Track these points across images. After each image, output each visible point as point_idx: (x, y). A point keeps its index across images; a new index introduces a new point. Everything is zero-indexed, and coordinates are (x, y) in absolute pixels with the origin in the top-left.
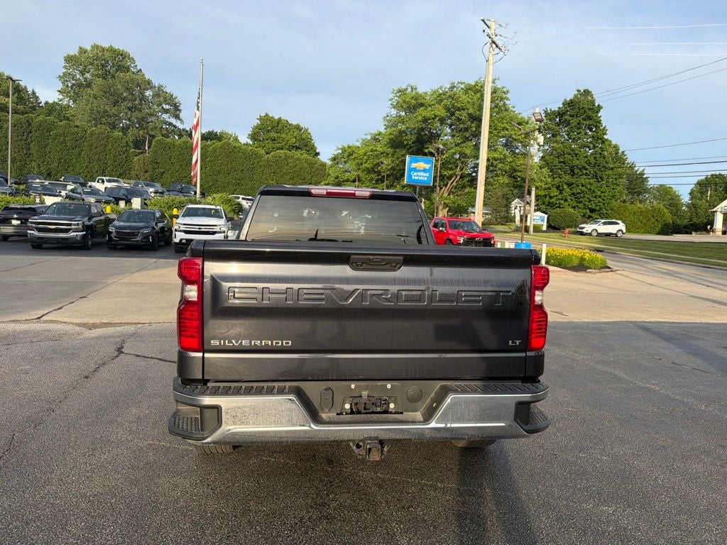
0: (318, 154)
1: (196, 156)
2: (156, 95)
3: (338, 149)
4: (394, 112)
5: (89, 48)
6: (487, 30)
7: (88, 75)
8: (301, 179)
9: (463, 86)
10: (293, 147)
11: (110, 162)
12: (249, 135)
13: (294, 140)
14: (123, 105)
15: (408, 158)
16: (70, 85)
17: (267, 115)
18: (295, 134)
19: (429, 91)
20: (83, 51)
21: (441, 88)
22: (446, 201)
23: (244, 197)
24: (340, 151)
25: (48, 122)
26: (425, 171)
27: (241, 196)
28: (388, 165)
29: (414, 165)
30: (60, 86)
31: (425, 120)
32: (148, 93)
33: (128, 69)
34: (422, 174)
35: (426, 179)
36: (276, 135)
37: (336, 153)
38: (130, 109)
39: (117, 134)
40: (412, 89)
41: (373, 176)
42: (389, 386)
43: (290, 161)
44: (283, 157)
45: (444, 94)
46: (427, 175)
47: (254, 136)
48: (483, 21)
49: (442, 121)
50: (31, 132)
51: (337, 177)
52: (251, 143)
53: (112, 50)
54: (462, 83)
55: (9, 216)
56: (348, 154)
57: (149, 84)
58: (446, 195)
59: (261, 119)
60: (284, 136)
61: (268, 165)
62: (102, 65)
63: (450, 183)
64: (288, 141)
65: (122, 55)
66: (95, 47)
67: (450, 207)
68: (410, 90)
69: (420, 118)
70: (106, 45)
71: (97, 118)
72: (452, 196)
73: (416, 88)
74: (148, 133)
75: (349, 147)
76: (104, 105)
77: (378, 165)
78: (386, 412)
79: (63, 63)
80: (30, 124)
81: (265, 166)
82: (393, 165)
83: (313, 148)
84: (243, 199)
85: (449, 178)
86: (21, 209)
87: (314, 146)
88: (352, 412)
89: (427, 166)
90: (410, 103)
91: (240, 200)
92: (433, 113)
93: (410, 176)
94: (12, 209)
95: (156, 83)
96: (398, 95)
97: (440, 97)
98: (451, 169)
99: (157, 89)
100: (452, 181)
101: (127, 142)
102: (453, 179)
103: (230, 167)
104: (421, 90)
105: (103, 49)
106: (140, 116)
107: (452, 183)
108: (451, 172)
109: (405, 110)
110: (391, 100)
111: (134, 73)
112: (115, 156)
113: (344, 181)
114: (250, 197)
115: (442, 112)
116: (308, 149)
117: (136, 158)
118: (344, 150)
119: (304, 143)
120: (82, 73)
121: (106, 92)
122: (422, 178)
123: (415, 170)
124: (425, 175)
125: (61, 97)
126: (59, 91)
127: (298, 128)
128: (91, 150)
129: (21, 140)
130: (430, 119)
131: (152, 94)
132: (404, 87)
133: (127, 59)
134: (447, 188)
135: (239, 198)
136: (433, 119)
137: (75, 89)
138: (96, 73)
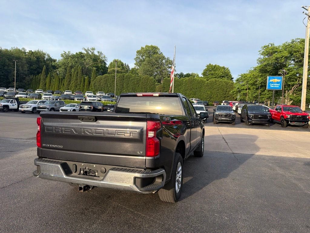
0: (232, 78)
1: (172, 84)
2: (166, 62)
3: (239, 75)
4: (262, 57)
5: (144, 47)
6: (306, 12)
7: (144, 57)
8: (222, 90)
9: (299, 40)
10: (221, 76)
11: (148, 88)
12: (202, 73)
13: (222, 73)
14: (155, 67)
15: (268, 77)
16: (138, 61)
17: (210, 64)
18: (222, 71)
19: (281, 45)
20: (142, 48)
21: (286, 43)
22: (291, 97)
23: (195, 99)
24: (240, 76)
25: (129, 75)
26: (277, 83)
27: (194, 99)
28: (260, 81)
29: (271, 81)
30: (135, 62)
31: (277, 59)
32: (164, 61)
33: (157, 53)
34: (276, 84)
35: (278, 87)
36: (213, 72)
37: (238, 77)
38: (157, 68)
39: (152, 77)
40: (271, 45)
41: (254, 87)
42: (94, 166)
43: (217, 83)
44: (214, 81)
45: (289, 45)
46: (279, 85)
47: (204, 74)
48: (303, 7)
49: (287, 58)
50: (124, 79)
51: (238, 88)
52: (203, 77)
53: (152, 47)
54: (298, 39)
55: (107, 108)
56: (243, 77)
57: (164, 57)
58: (291, 94)
59: (207, 66)
60: (217, 72)
61: (207, 85)
62: (149, 53)
63: (293, 88)
64: (219, 74)
65: (155, 48)
66: (147, 46)
67: (293, 100)
68: (270, 45)
69: (274, 58)
70: (150, 45)
71: (146, 72)
72: (295, 95)
73: (274, 45)
74: (163, 77)
75: (244, 74)
76: (147, 67)
77: (256, 81)
78: (95, 176)
79: (136, 53)
80: (124, 76)
81: (206, 86)
82: (262, 81)
83: (230, 76)
84: (195, 100)
85: (293, 85)
86: (111, 106)
87: (231, 75)
88: (84, 174)
89: (279, 81)
90: (270, 51)
91: (194, 100)
92: (281, 55)
93: (269, 86)
94: (108, 106)
95: (166, 57)
96: (264, 48)
97: (286, 47)
98: (293, 81)
99: (167, 59)
100: (294, 87)
101: (154, 80)
102: (295, 86)
103: (191, 87)
104: (276, 45)
105: (149, 47)
106: (160, 70)
107: (294, 88)
108: (293, 83)
109: (267, 55)
110: (260, 51)
111: (159, 54)
112: (150, 86)
113: (241, 90)
114: (198, 99)
115: (286, 54)
116: (228, 77)
117: (157, 86)
118: (242, 76)
119: (226, 74)
120: (142, 57)
121: (149, 62)
122: (276, 86)
123: (272, 83)
124: (277, 85)
125: (135, 66)
126: (135, 64)
127: (224, 68)
128: (142, 84)
129: (121, 82)
130: (279, 58)
131: (165, 61)
132: (267, 45)
133: (157, 49)
134: (292, 90)
135: (193, 100)
136: (281, 58)
137: (140, 63)
138: (146, 56)
